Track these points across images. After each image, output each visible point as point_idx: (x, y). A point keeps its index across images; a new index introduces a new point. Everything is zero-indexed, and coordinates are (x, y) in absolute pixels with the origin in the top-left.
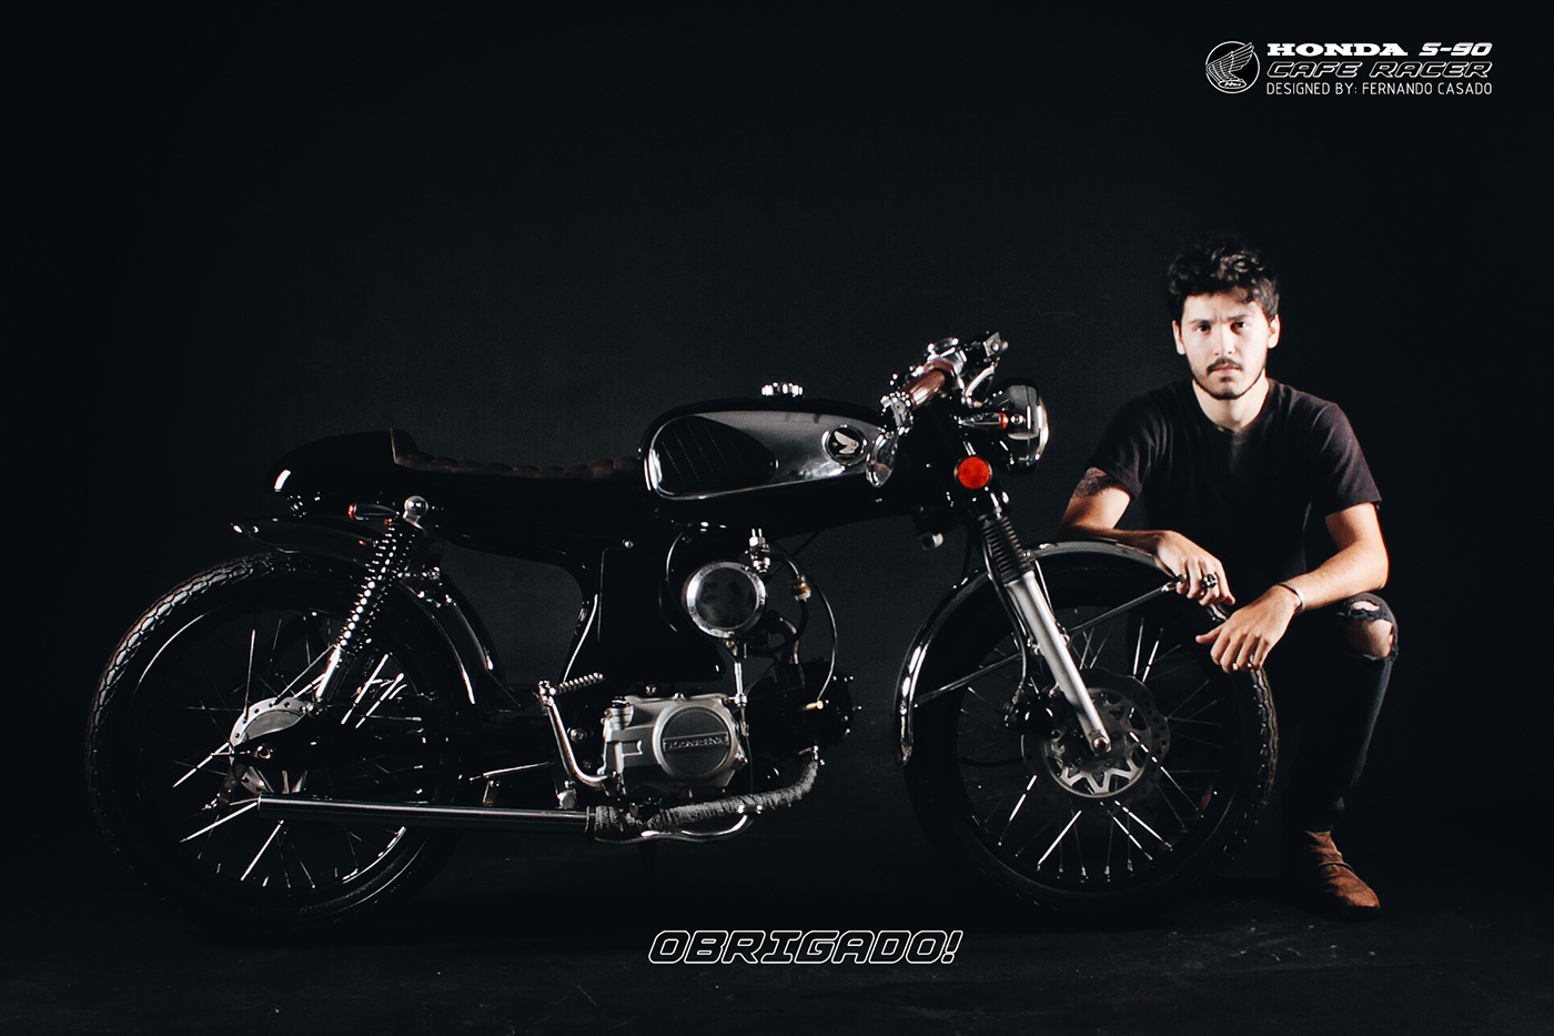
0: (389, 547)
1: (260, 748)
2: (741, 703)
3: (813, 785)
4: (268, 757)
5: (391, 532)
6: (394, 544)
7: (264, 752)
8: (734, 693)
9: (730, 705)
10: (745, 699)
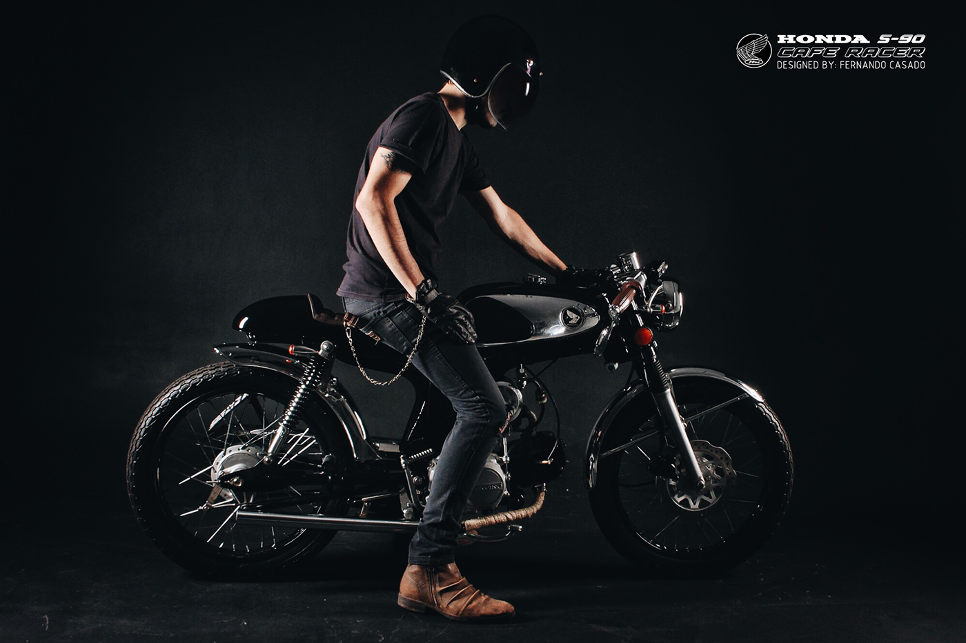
0: (311, 370)
1: (235, 480)
2: (507, 461)
3: (543, 505)
4: (240, 485)
5: (312, 362)
6: (314, 368)
7: (238, 482)
8: (503, 455)
9: (500, 462)
10: (508, 459)
